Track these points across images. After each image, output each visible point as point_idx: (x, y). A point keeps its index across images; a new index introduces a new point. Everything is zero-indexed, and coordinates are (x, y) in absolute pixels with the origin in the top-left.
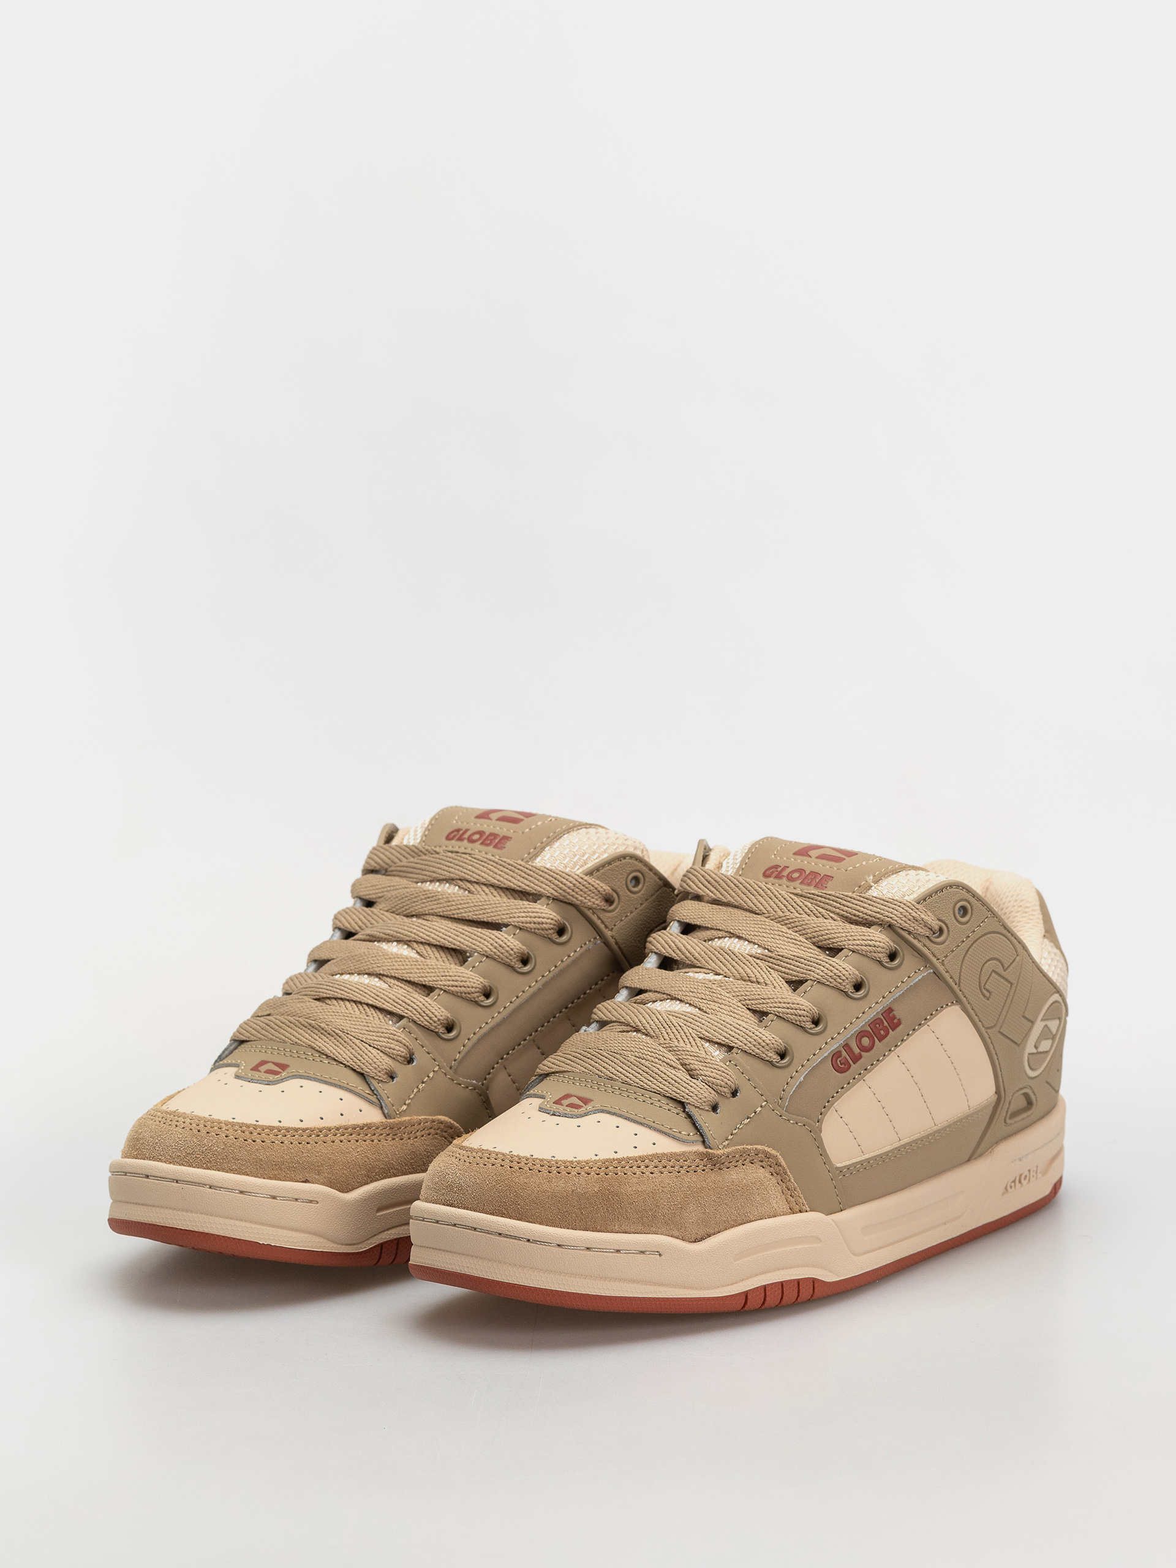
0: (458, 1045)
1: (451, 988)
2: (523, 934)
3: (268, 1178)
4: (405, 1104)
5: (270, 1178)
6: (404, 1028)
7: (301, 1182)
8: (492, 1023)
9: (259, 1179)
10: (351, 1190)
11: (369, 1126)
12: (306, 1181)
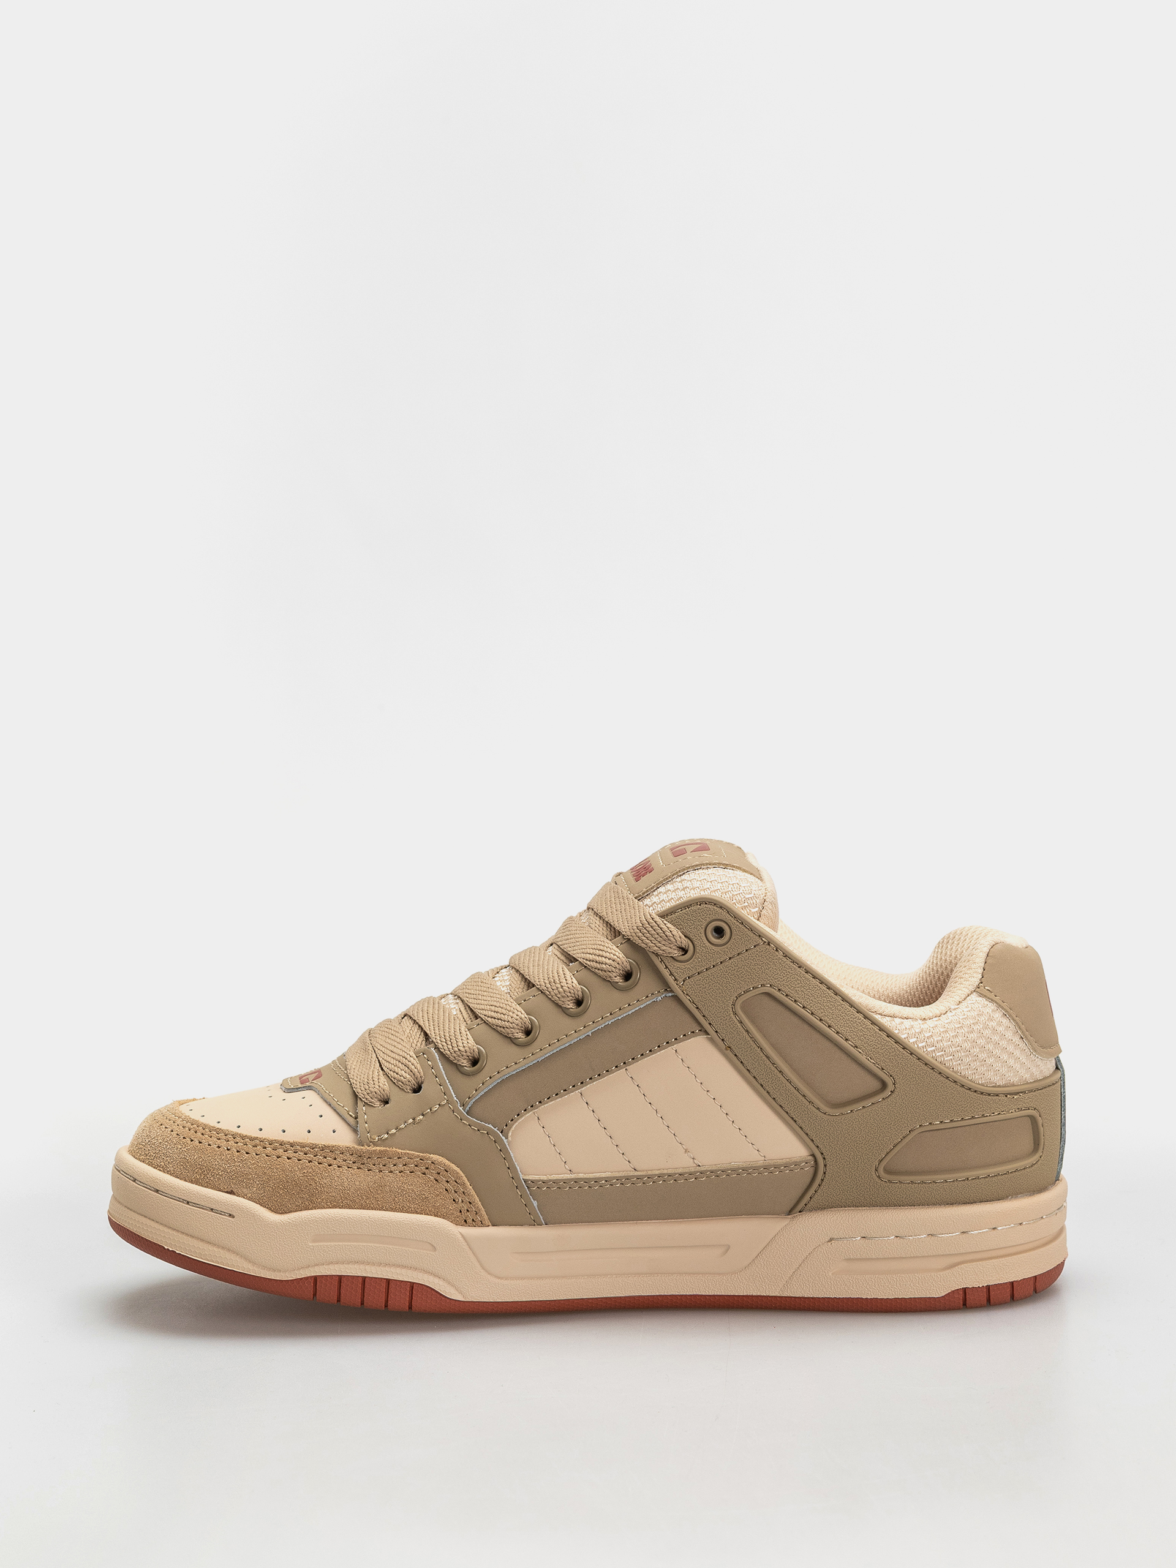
0: (477, 1081)
1: (489, 1019)
2: (584, 973)
3: (189, 1182)
4: (388, 1134)
5: (192, 1182)
6: (424, 1054)
7: (225, 1192)
8: (523, 1065)
9: (180, 1181)
10: (286, 1213)
11: (332, 1149)
12: (231, 1193)
